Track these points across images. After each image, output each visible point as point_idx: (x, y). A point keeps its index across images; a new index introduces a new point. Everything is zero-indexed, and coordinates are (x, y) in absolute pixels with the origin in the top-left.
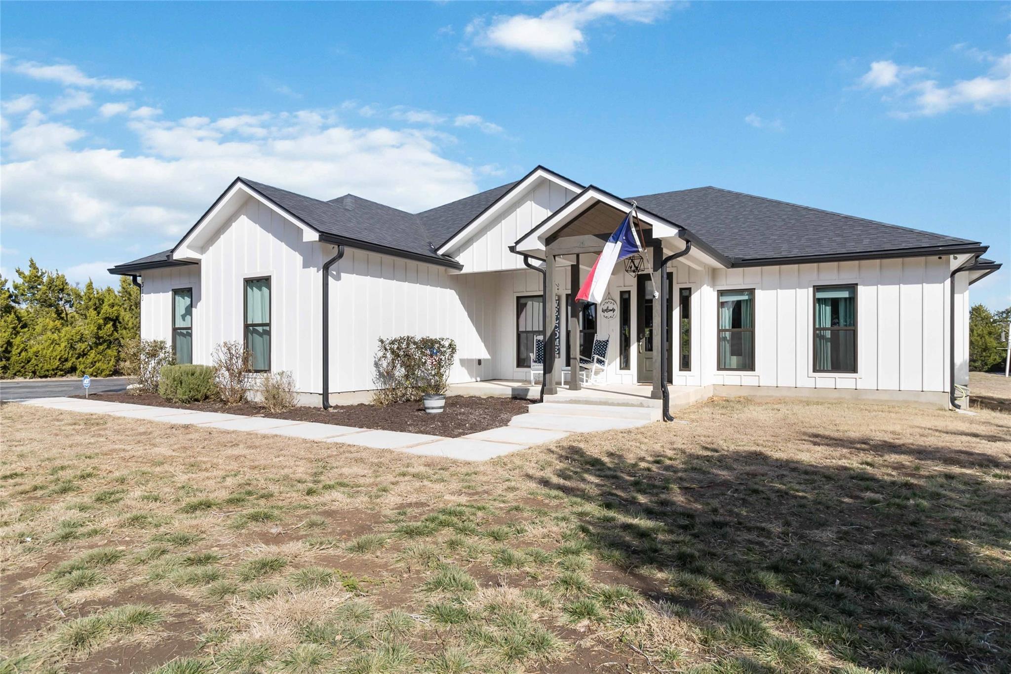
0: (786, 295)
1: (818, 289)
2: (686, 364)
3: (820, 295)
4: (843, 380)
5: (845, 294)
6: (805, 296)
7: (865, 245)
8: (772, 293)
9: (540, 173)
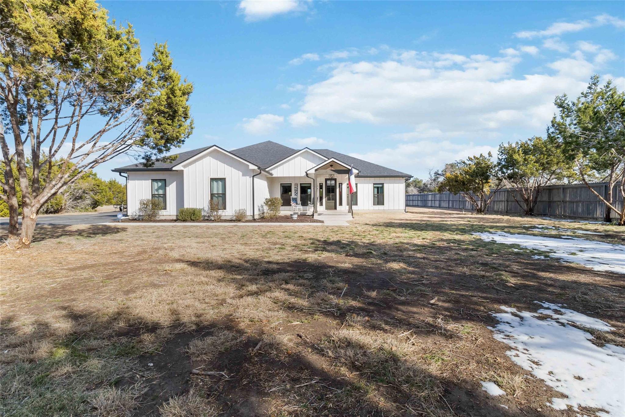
0: (366, 186)
1: (374, 184)
2: (341, 204)
3: (375, 186)
4: (380, 207)
5: (381, 186)
6: (371, 186)
7: (386, 174)
8: (362, 185)
9: (307, 149)
